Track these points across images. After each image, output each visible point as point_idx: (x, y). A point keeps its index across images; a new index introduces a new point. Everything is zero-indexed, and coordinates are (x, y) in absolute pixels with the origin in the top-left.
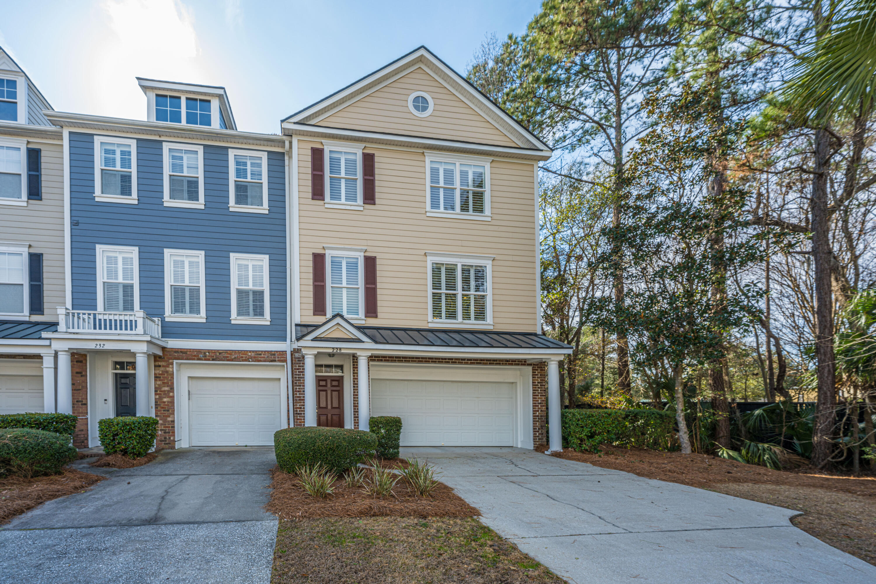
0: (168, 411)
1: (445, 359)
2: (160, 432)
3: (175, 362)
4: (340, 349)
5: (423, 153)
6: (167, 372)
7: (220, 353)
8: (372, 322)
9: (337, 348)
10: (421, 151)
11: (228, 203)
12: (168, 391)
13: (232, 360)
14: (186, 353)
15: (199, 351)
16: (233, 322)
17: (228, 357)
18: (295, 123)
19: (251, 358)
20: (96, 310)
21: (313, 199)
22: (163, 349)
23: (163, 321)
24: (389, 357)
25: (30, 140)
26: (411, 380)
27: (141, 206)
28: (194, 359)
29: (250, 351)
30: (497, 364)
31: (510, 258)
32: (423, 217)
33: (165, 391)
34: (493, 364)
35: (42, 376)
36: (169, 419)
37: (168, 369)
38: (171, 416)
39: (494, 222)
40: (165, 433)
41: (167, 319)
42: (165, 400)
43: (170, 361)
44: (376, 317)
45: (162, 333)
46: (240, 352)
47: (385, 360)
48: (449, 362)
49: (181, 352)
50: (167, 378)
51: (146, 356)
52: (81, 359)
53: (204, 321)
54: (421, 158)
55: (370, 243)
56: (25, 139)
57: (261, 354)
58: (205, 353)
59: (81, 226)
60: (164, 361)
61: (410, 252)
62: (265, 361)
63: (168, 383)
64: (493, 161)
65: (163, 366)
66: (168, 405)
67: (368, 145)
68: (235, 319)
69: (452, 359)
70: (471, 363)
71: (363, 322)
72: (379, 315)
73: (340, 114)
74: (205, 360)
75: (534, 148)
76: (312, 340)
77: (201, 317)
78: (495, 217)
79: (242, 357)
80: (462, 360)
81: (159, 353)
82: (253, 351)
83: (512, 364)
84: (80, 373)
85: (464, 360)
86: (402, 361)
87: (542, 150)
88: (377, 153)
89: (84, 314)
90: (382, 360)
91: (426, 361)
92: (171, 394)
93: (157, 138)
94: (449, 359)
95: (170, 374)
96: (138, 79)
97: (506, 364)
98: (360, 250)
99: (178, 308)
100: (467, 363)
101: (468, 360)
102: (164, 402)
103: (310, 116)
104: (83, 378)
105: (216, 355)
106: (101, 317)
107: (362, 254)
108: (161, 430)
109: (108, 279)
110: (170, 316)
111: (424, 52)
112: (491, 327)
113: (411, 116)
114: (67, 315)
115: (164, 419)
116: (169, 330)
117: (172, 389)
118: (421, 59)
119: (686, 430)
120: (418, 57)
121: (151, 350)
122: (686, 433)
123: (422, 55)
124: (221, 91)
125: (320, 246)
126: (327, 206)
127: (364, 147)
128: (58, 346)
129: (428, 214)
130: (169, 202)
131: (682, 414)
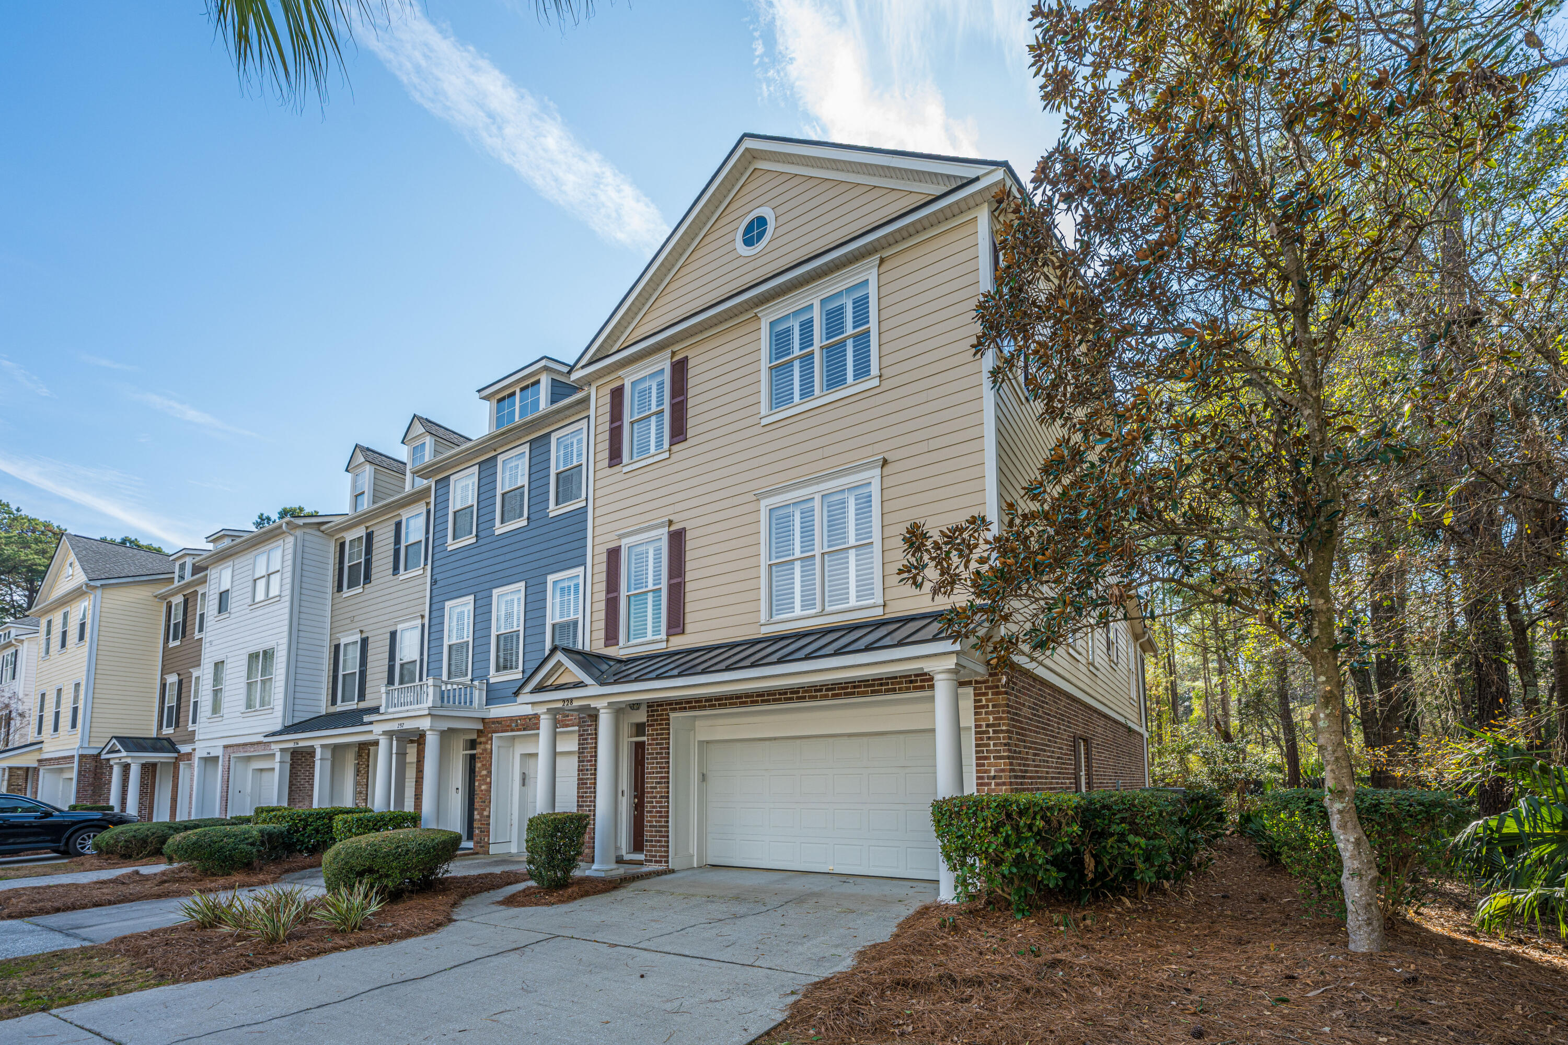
0: (485, 802)
2: (477, 831)
3: (494, 735)
4: (571, 700)
5: (757, 315)
6: (486, 750)
8: (678, 643)
9: (567, 700)
10: (753, 313)
11: (549, 508)
12: (486, 776)
14: (503, 723)
15: (511, 719)
18: (583, 367)
21: (610, 466)
22: (484, 720)
23: (487, 684)
24: (696, 702)
25: (428, 500)
26: (775, 739)
27: (478, 543)
28: (508, 731)
30: (888, 690)
31: (923, 448)
32: (757, 430)
33: (483, 776)
34: (880, 691)
36: (486, 813)
37: (485, 746)
38: (488, 809)
39: (885, 385)
40: (481, 831)
41: (492, 681)
42: (483, 787)
43: (490, 735)
44: (683, 633)
45: (486, 700)
47: (690, 708)
49: (500, 722)
50: (484, 758)
51: (440, 733)
53: (521, 676)
54: (753, 327)
55: (678, 507)
56: (424, 502)
58: (518, 721)
59: (439, 584)
60: (483, 737)
61: (736, 501)
63: (486, 765)
64: (882, 261)
65: (482, 743)
66: (484, 795)
67: (676, 348)
70: (835, 696)
71: (664, 645)
72: (688, 628)
73: (646, 319)
74: (518, 730)
75: (960, 184)
76: (531, 692)
77: (518, 673)
78: (888, 372)
81: (480, 726)
86: (715, 705)
87: (977, 179)
88: (690, 354)
89: (395, 690)
90: (685, 708)
91: (752, 702)
92: (489, 779)
93: (493, 454)
95: (488, 754)
96: (479, 391)
97: (908, 689)
98: (660, 526)
99: (502, 664)
100: (825, 697)
102: (482, 791)
103: (602, 346)
105: (526, 723)
106: (406, 691)
107: (665, 530)
108: (478, 828)
110: (495, 678)
111: (749, 144)
112: (879, 611)
113: (741, 261)
114: (387, 693)
115: (481, 814)
116: (494, 695)
117: (490, 772)
118: (752, 155)
119: (1356, 864)
120: (743, 155)
121: (445, 725)
122: (1355, 874)
123: (747, 149)
124: (543, 363)
125: (613, 536)
126: (626, 470)
127: (673, 353)
128: (378, 729)
129: (764, 422)
130: (500, 529)
131: (1338, 806)
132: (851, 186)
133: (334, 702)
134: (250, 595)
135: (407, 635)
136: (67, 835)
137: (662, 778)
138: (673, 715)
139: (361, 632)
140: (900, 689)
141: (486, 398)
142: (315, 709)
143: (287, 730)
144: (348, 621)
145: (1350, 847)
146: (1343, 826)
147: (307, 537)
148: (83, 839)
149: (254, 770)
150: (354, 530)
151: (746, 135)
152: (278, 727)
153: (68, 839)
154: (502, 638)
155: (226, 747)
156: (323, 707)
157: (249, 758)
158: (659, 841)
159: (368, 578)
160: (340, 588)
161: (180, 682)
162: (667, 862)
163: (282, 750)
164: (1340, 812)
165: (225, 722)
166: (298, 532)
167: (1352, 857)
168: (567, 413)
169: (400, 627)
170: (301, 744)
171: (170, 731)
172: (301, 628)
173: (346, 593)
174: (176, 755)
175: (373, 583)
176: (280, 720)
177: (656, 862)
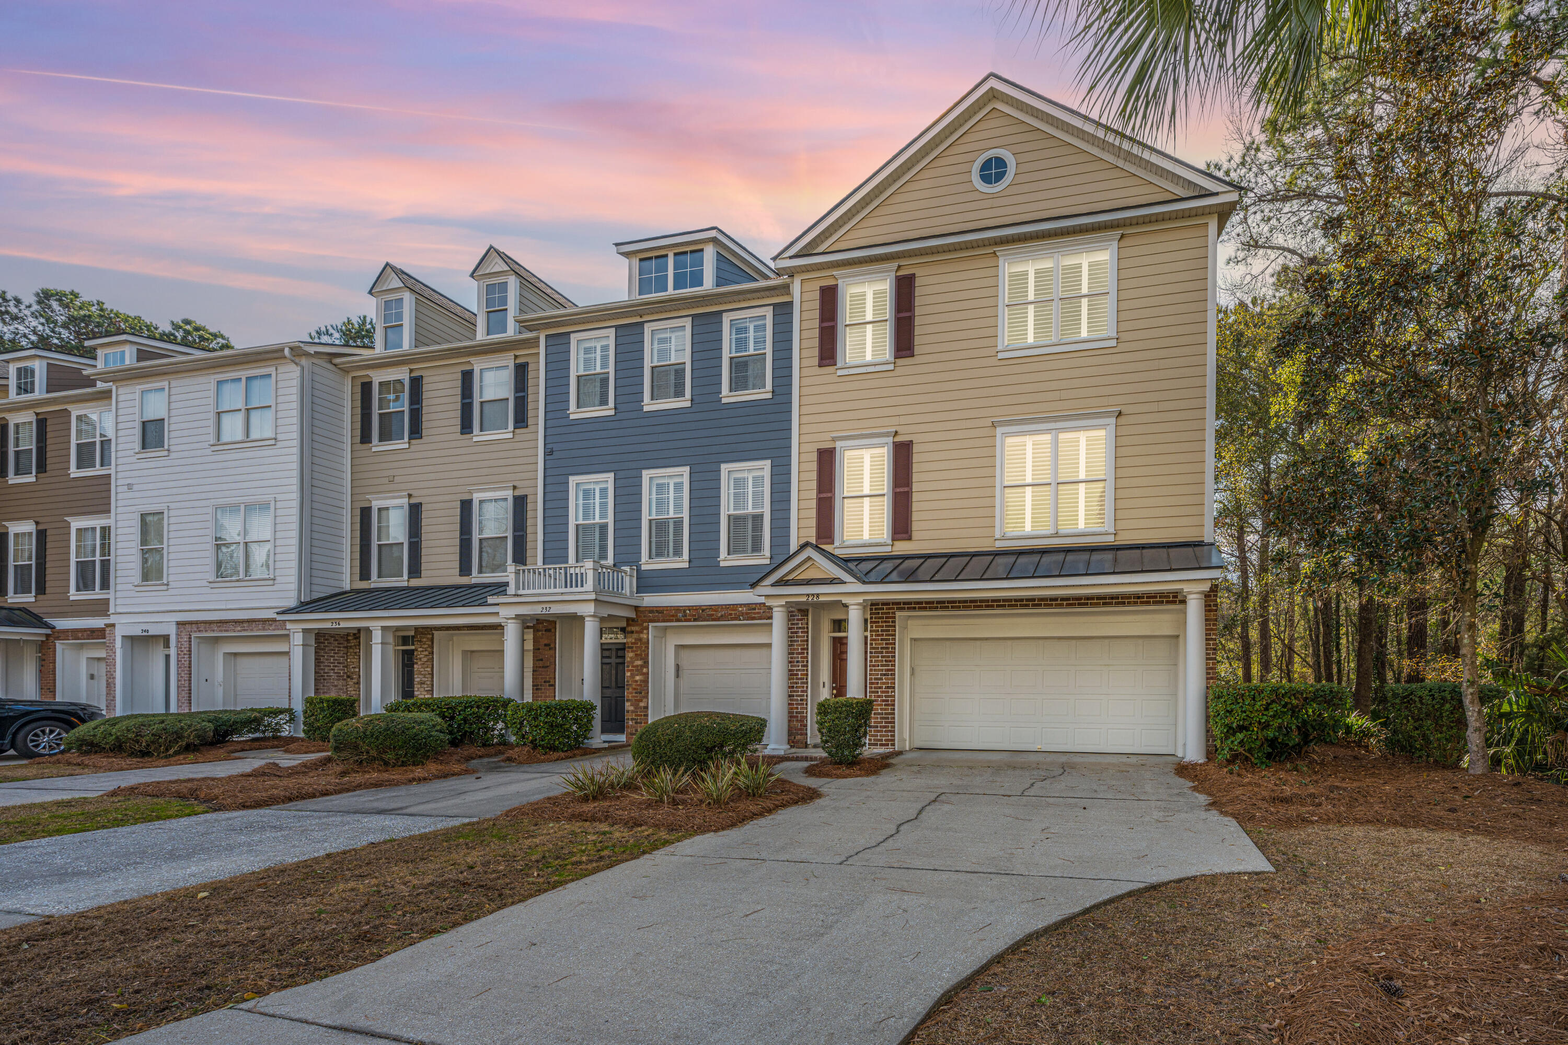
0: (641, 693)
1: (1022, 600)
2: (630, 723)
3: (651, 625)
4: (818, 595)
5: (994, 253)
6: (640, 640)
7: (703, 610)
8: (905, 548)
9: (813, 595)
10: (990, 250)
11: (721, 393)
12: (642, 666)
13: (718, 619)
14: (662, 612)
15: (677, 609)
16: (722, 564)
17: (713, 615)
18: (791, 258)
19: (742, 614)
20: (567, 562)
21: (820, 366)
22: (636, 608)
23: (639, 570)
24: (927, 603)
25: (518, 353)
26: (987, 639)
27: (619, 416)
28: (671, 621)
29: (741, 605)
30: (1118, 604)
31: (1154, 407)
32: (994, 361)
33: (637, 666)
34: (1111, 603)
35: (503, 651)
36: (642, 704)
37: (642, 635)
38: (644, 700)
39: (1122, 347)
40: (636, 723)
41: (644, 567)
42: (637, 678)
43: (645, 624)
44: (910, 539)
45: (637, 587)
46: (728, 607)
47: (920, 608)
48: (1027, 605)
49: (657, 611)
50: (640, 648)
51: (597, 619)
52: (550, 627)
53: (686, 565)
54: (990, 262)
55: (904, 420)
56: (511, 354)
57: (754, 609)
58: (685, 611)
59: (556, 455)
60: (637, 625)
61: (969, 424)
62: (760, 618)
63: (641, 655)
64: (1122, 236)
65: (637, 632)
66: (640, 685)
67: (903, 262)
68: (726, 559)
69: (1033, 600)
71: (889, 549)
72: (915, 535)
73: (863, 224)
74: (686, 621)
75: (1203, 193)
76: (772, 585)
77: (682, 562)
78: (1124, 336)
79: (731, 614)
80: (1051, 600)
81: (632, 615)
82: (745, 605)
83: (1148, 603)
84: (549, 645)
85: (1056, 599)
86: (948, 607)
87: (1217, 194)
88: (918, 272)
89: (550, 569)
90: (915, 608)
91: (987, 606)
92: (645, 670)
93: (638, 320)
94: (1028, 600)
95: (644, 643)
96: (617, 245)
97: (1136, 603)
98: (887, 435)
99: (659, 550)
100: (1061, 605)
101: (1063, 599)
102: (636, 681)
103: (814, 240)
104: (552, 652)
105: (699, 614)
106: (572, 571)
107: (890, 439)
108: (632, 719)
109: (584, 519)
110: (647, 564)
111: (993, 83)
112: (1111, 538)
113: (976, 196)
114: (517, 573)
115: (636, 704)
116: (646, 582)
117: (646, 663)
118: (993, 95)
119: (1478, 724)
120: (987, 92)
121: (605, 612)
122: (1477, 730)
123: (992, 88)
124: (713, 234)
125: (828, 436)
126: (840, 373)
127: (899, 267)
128: (506, 613)
129: (1000, 356)
130: (649, 405)
131: (1471, 690)
132: (1095, 159)
133: (365, 574)
134: (212, 430)
135: (490, 509)
136: (13, 729)
137: (888, 670)
138: (898, 614)
139: (410, 496)
140: (1129, 603)
141: (626, 254)
142: (332, 583)
143: (304, 606)
144: (386, 480)
145: (1475, 714)
146: (1472, 702)
147: (316, 370)
148: (36, 735)
149: (225, 653)
150: (390, 370)
151: (992, 75)
152: (293, 603)
153: (15, 734)
154: (654, 522)
155: (179, 624)
156: (347, 580)
157: (217, 639)
158: (885, 727)
159: (416, 431)
160: (366, 438)
161: (42, 536)
162: (893, 745)
163: (305, 631)
164: (1472, 694)
165: (171, 592)
166: (304, 361)
167: (1476, 720)
168: (748, 296)
169: (477, 497)
170: (343, 625)
171: (29, 598)
172: (315, 483)
173: (377, 446)
174: (49, 631)
175: (425, 439)
176: (294, 594)
177: (881, 745)
